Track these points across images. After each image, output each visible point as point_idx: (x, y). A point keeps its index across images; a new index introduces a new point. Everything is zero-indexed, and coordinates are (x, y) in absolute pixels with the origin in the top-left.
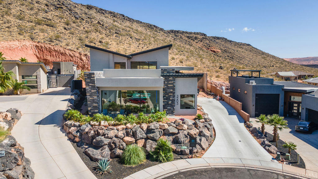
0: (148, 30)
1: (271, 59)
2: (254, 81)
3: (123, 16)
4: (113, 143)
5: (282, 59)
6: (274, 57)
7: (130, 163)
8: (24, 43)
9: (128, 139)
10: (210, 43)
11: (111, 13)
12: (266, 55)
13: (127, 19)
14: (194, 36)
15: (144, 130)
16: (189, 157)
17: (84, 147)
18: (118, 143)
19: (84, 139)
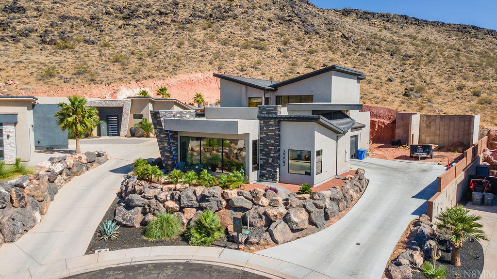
4: (149, 205)
8: (208, 75)
9: (171, 204)
15: (198, 195)
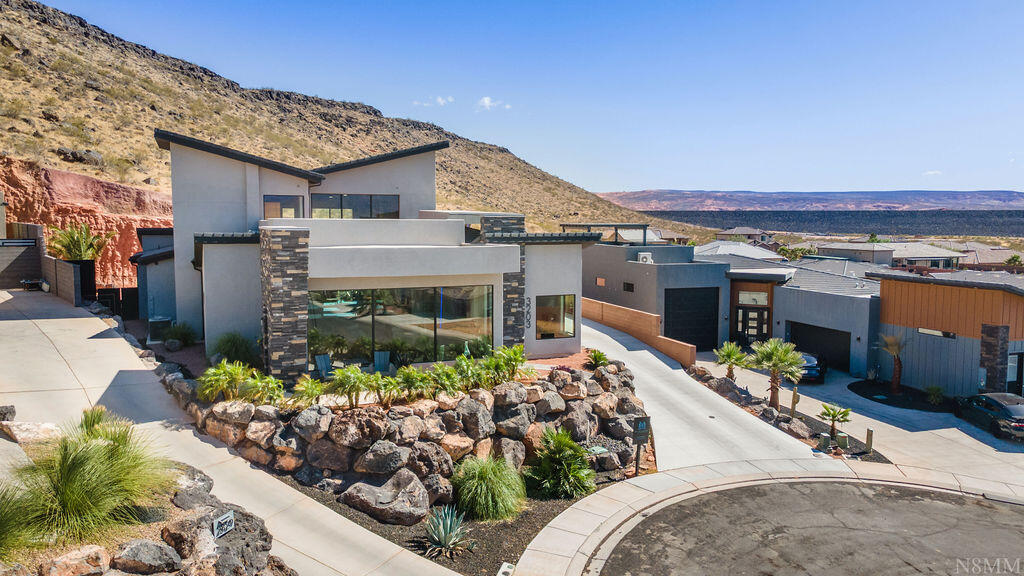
0: (186, 86)
1: (568, 194)
2: (648, 255)
3: (82, 23)
4: (421, 458)
5: (593, 195)
6: (572, 188)
7: (496, 514)
9: (455, 441)
10: (394, 141)
11: (31, 7)
12: (552, 182)
13: (97, 38)
14: (343, 115)
15: (489, 407)
16: (630, 474)
17: (329, 484)
18: (435, 458)
19: (316, 458)
